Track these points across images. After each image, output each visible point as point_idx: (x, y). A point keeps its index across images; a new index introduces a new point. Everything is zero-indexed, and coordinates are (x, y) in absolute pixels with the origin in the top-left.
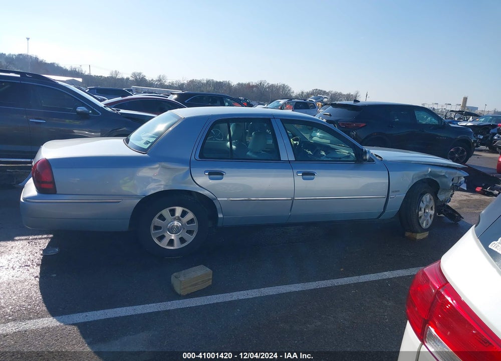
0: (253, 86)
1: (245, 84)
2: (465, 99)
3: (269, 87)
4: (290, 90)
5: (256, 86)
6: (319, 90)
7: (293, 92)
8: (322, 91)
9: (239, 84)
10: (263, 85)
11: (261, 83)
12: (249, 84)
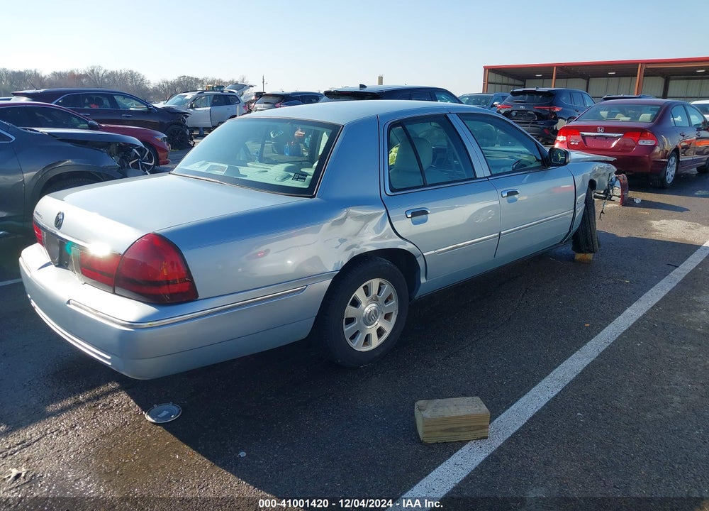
0: (80, 77)
1: (65, 74)
2: (381, 79)
3: (108, 77)
4: (142, 80)
5: (86, 76)
6: (189, 78)
7: (149, 83)
8: (192, 78)
9: (55, 74)
10: (98, 73)
11: (93, 71)
12: (72, 73)
